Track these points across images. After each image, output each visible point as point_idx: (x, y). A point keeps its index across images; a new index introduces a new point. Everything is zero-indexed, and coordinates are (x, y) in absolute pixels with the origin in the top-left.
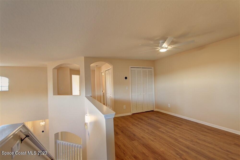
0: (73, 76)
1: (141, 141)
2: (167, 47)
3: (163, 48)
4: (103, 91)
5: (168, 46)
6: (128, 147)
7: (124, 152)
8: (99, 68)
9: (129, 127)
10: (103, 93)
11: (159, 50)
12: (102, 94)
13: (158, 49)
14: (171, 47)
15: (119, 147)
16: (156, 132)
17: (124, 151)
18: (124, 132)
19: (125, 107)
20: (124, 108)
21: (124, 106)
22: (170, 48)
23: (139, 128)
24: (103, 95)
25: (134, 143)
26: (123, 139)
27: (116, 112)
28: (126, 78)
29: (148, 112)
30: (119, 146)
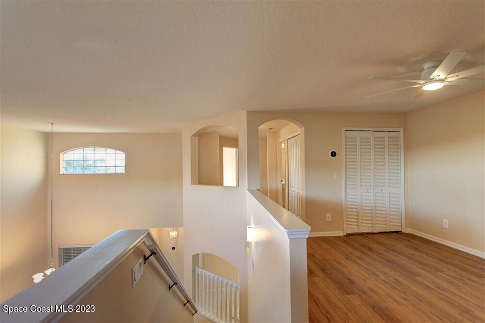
0: (224, 148)
1: (367, 298)
2: (446, 78)
3: (433, 80)
4: (282, 181)
5: (448, 75)
6: (336, 306)
7: (328, 316)
8: (276, 133)
9: (339, 263)
10: (283, 184)
11: (422, 87)
12: (280, 187)
13: (418, 86)
14: (457, 76)
15: (315, 301)
16: (407, 284)
17: (328, 313)
18: (327, 271)
19: (330, 218)
20: (328, 220)
21: (329, 215)
22: (452, 79)
23: (364, 267)
24: (283, 189)
25: (352, 300)
26: (324, 287)
27: (312, 227)
28: (333, 154)
29: (386, 234)
30: (317, 300)
